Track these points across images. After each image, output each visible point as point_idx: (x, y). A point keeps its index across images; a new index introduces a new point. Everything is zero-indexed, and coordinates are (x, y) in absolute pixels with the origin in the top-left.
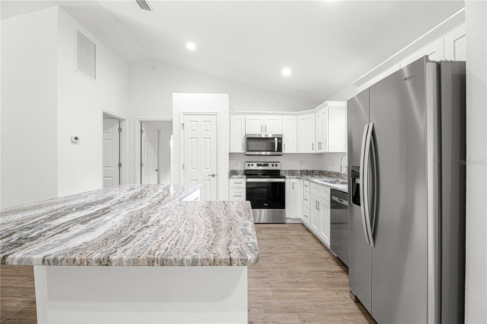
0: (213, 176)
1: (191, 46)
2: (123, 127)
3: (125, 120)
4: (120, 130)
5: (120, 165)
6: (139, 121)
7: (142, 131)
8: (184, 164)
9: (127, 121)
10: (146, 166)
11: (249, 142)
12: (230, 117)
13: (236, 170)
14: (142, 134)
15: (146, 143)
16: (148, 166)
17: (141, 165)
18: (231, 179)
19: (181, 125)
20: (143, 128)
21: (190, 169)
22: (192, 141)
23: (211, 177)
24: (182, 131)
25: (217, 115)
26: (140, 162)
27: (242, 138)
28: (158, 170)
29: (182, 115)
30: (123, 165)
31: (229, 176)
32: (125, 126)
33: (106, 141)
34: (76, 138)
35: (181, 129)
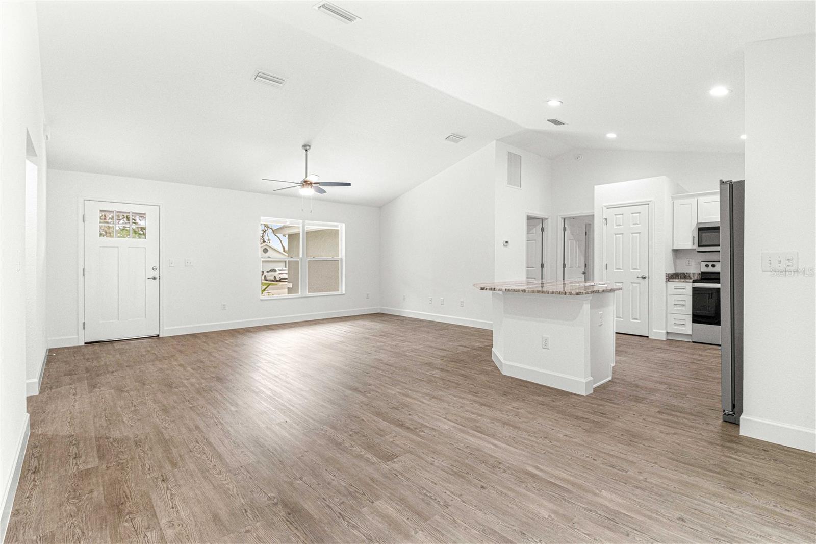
0: (644, 278)
1: (611, 136)
2: (545, 226)
3: (547, 219)
4: (543, 230)
5: (542, 266)
6: (562, 218)
7: (565, 229)
8: (607, 265)
9: (549, 220)
10: (570, 267)
11: (703, 234)
12: (673, 202)
13: (687, 273)
14: (566, 232)
15: (569, 241)
16: (572, 267)
17: (564, 266)
18: (669, 283)
19: (604, 220)
20: (566, 226)
21: (614, 268)
22: (616, 237)
23: (640, 280)
24: (605, 227)
25: (648, 204)
26: (562, 263)
27: (692, 229)
28: (585, 273)
29: (605, 208)
30: (545, 266)
31: (666, 279)
32: (548, 226)
33: (530, 242)
34: (507, 242)
35: (604, 224)
